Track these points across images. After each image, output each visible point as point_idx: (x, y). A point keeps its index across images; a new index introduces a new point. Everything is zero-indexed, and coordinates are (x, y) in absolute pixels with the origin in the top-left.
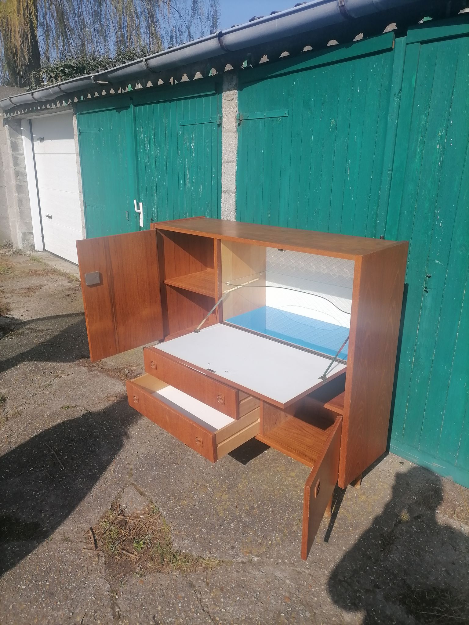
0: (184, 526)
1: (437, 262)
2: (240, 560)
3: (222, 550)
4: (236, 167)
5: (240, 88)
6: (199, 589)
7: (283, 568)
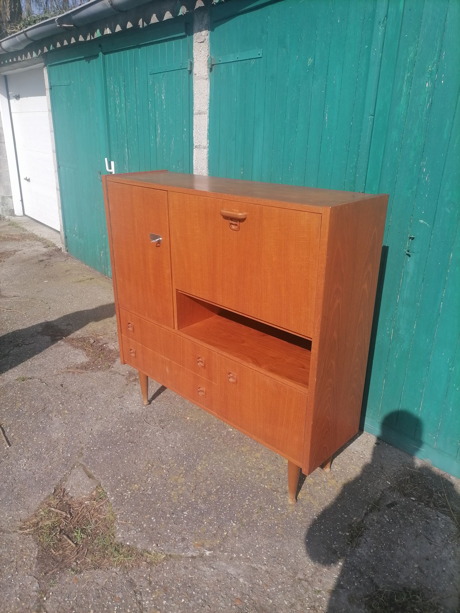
0: (132, 514)
1: (422, 221)
2: (190, 554)
3: (171, 542)
4: (208, 119)
5: (211, 27)
6: (140, 589)
7: (238, 563)
